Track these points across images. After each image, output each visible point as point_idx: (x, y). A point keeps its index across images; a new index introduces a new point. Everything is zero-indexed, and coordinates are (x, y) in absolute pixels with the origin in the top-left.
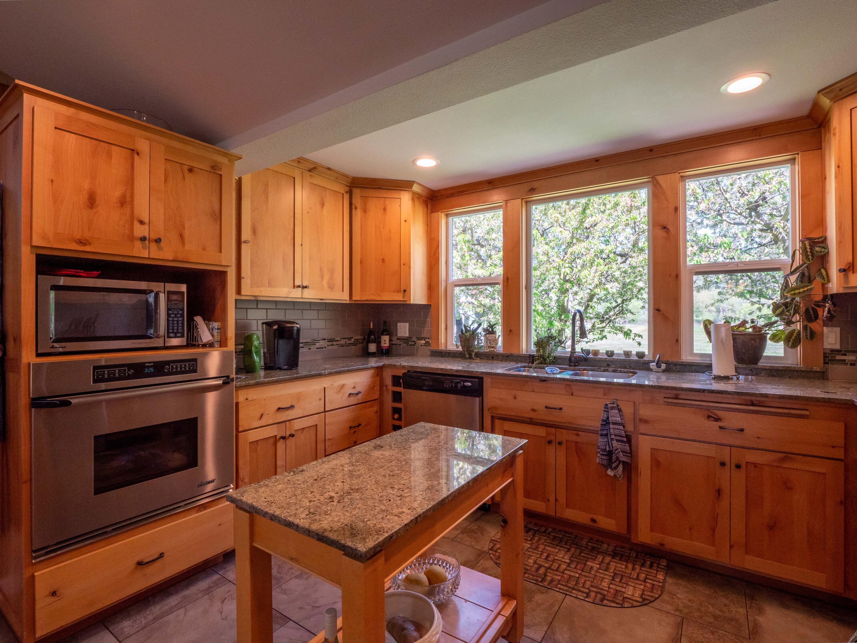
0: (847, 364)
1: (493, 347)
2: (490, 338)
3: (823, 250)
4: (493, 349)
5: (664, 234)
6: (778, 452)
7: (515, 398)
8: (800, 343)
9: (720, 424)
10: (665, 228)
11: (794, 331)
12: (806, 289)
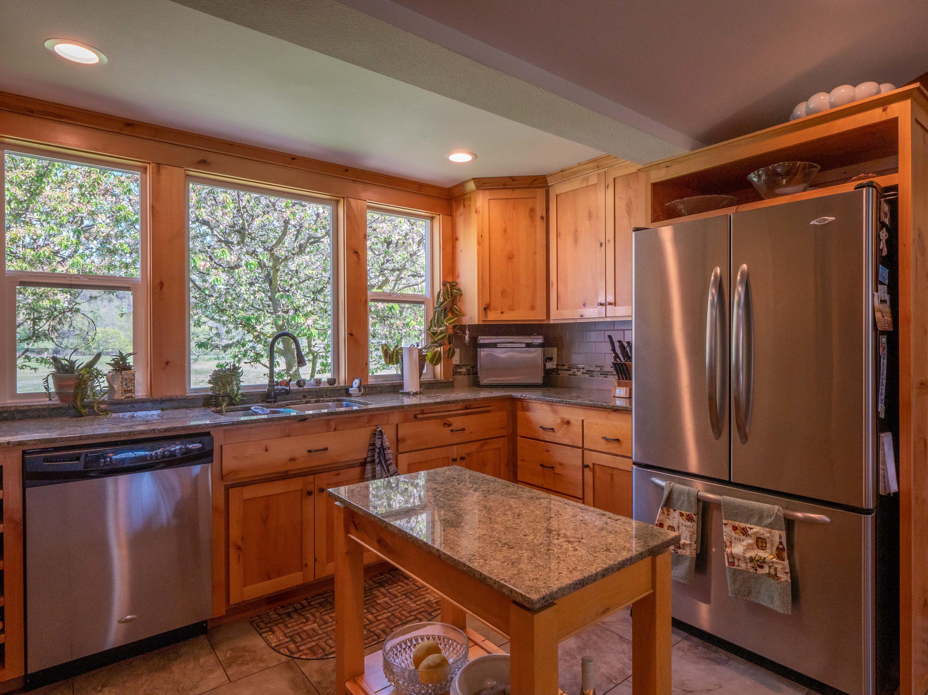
0: (461, 374)
1: (130, 391)
2: (126, 377)
3: (458, 292)
4: (130, 394)
5: (356, 259)
6: (480, 440)
7: (266, 450)
8: (440, 361)
9: (451, 428)
10: (356, 252)
11: (437, 351)
12: (454, 320)
